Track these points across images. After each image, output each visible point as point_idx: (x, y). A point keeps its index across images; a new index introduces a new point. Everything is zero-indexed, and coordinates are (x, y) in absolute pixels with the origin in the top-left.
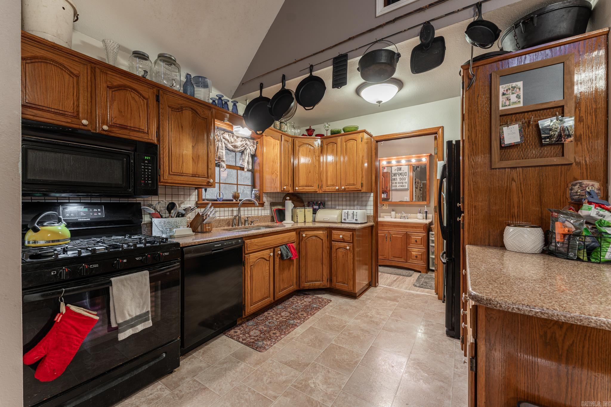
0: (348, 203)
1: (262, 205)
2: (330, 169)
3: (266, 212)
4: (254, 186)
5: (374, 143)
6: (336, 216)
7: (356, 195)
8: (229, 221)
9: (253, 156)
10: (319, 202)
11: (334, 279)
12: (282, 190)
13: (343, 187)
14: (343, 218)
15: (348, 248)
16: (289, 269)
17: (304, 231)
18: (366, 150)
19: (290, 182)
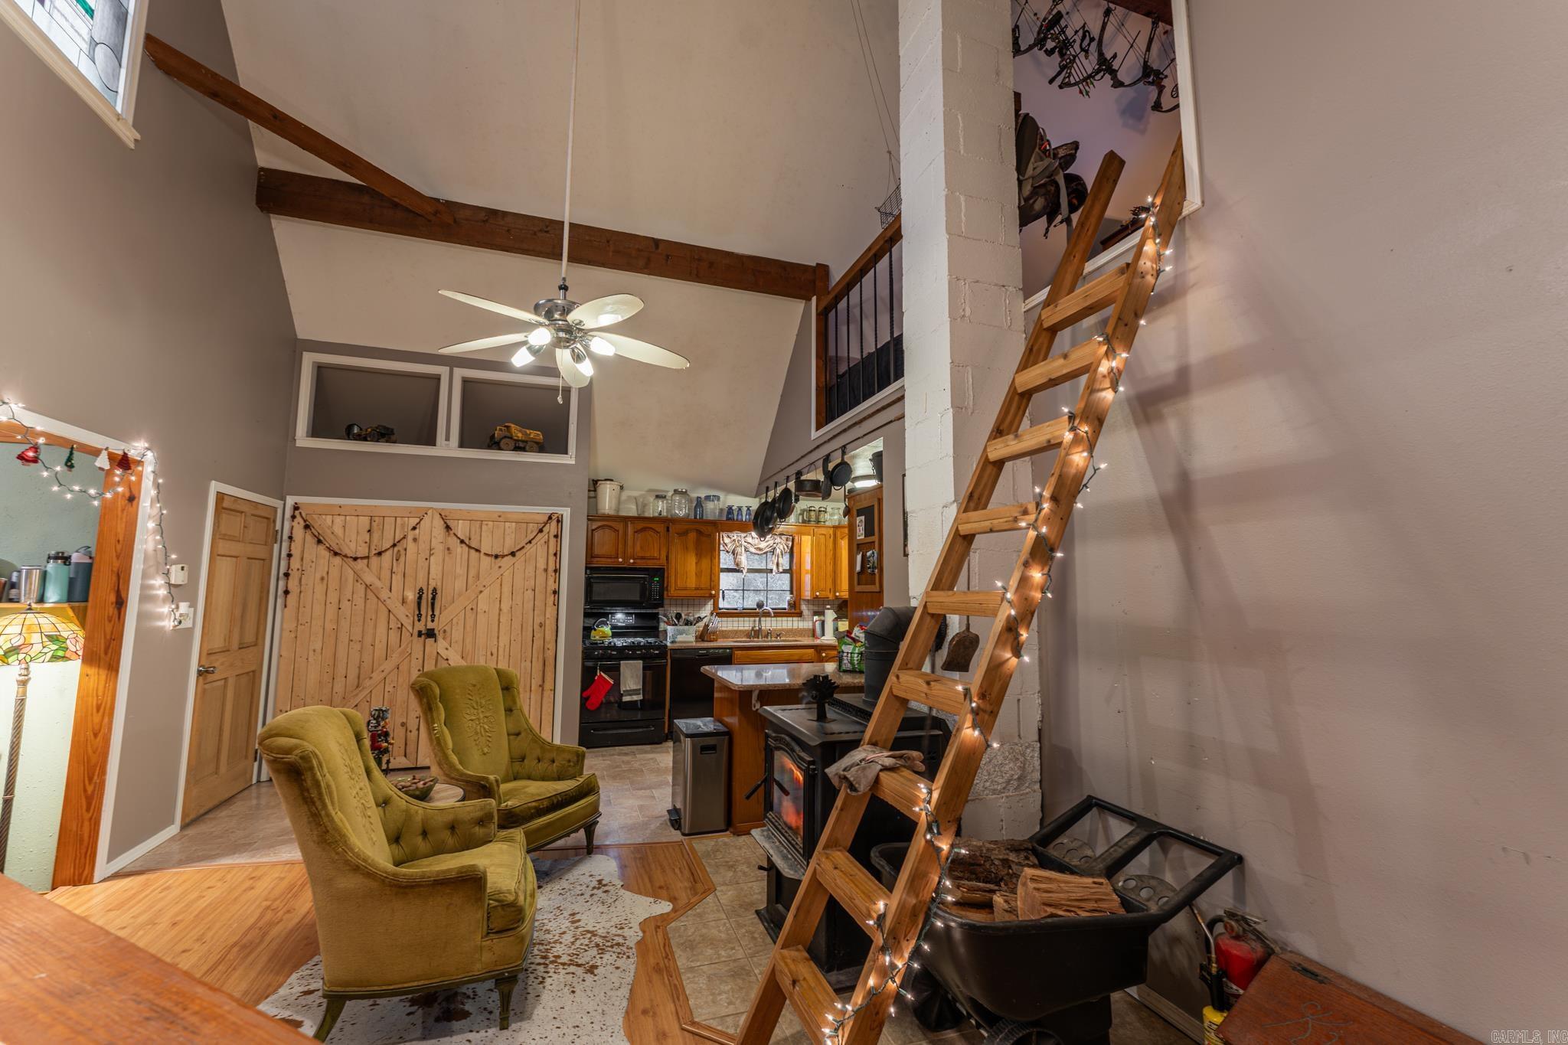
1: (800, 614)
3: (807, 623)
4: (791, 591)
8: (746, 632)
17: (825, 650)
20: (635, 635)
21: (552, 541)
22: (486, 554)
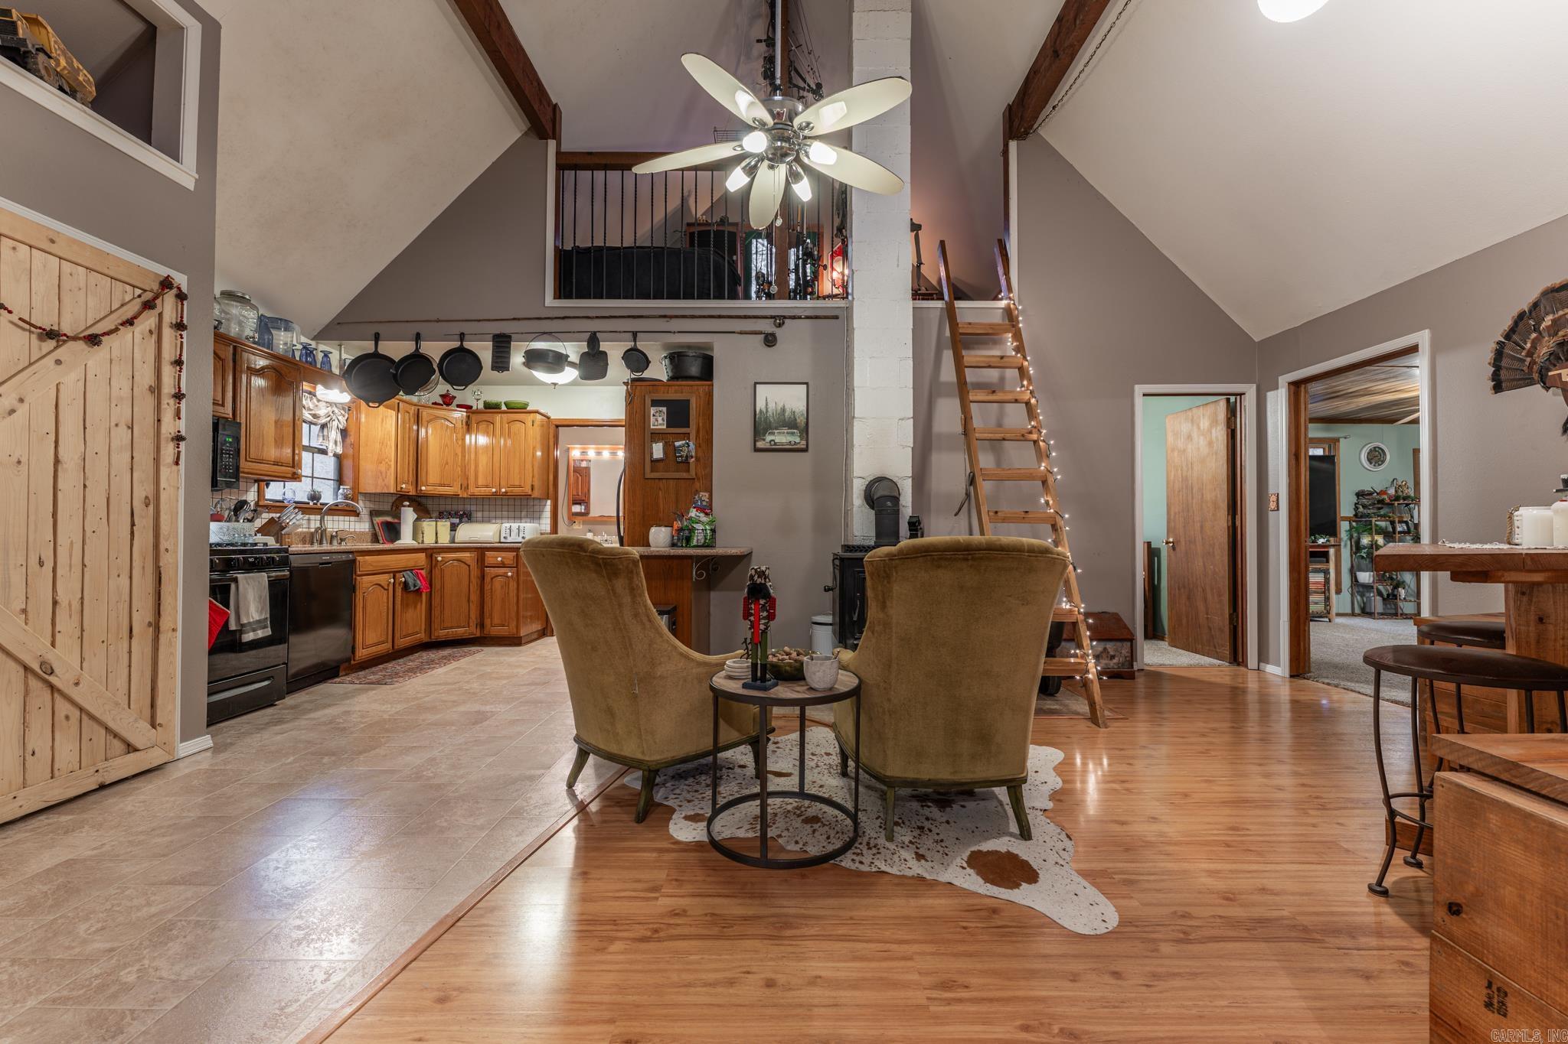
0: (511, 514)
2: (483, 460)
5: (552, 428)
6: (491, 534)
7: (524, 502)
8: (305, 536)
9: (344, 432)
10: (461, 513)
11: (487, 622)
12: (399, 489)
13: (503, 490)
14: (503, 535)
15: (510, 574)
16: (415, 607)
17: (439, 553)
18: (539, 438)
19: (412, 478)
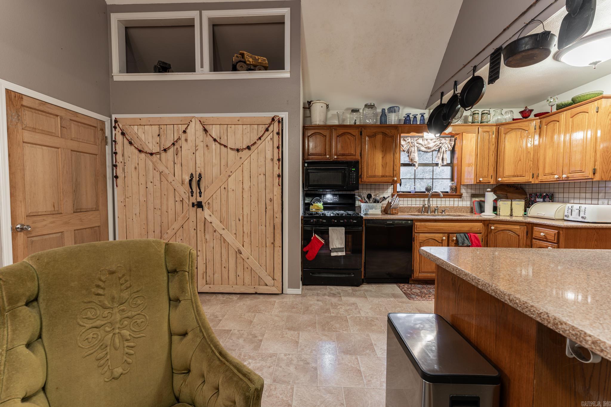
0: (589, 195)
1: (460, 196)
3: (466, 203)
4: (452, 179)
8: (420, 209)
10: (545, 194)
13: (564, 176)
14: (565, 214)
19: (491, 174)
20: (340, 209)
21: (276, 136)
22: (231, 149)
